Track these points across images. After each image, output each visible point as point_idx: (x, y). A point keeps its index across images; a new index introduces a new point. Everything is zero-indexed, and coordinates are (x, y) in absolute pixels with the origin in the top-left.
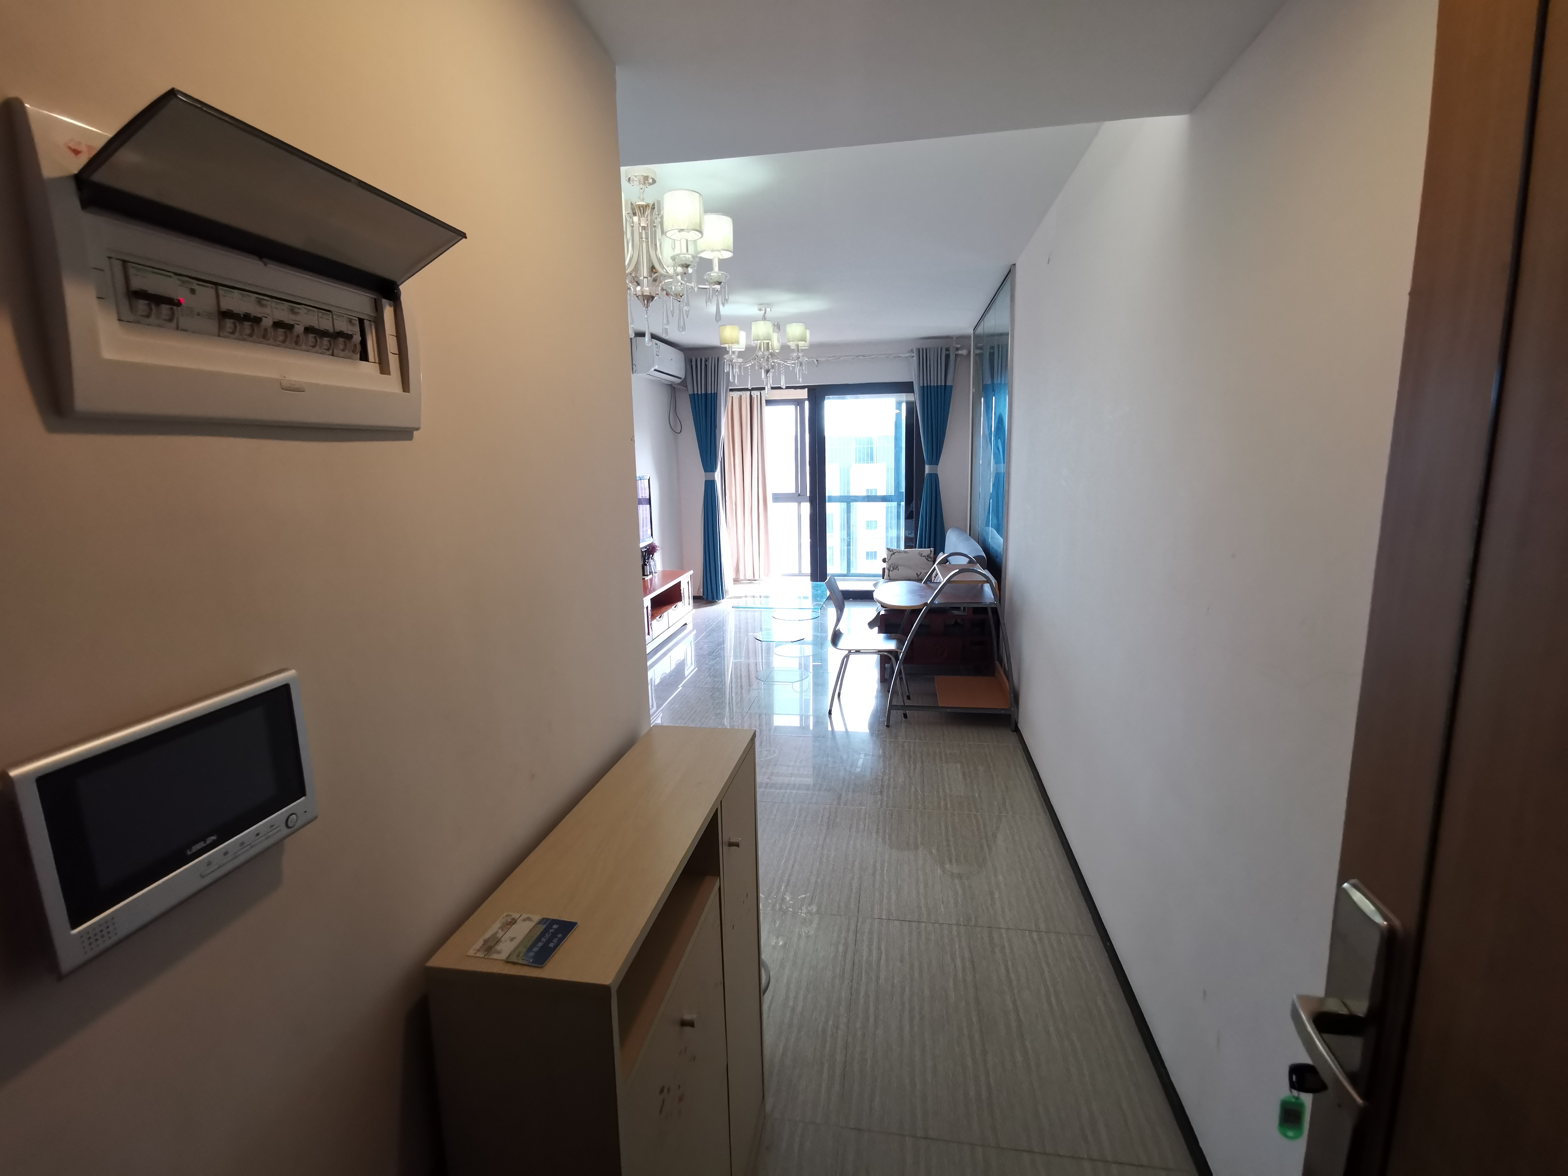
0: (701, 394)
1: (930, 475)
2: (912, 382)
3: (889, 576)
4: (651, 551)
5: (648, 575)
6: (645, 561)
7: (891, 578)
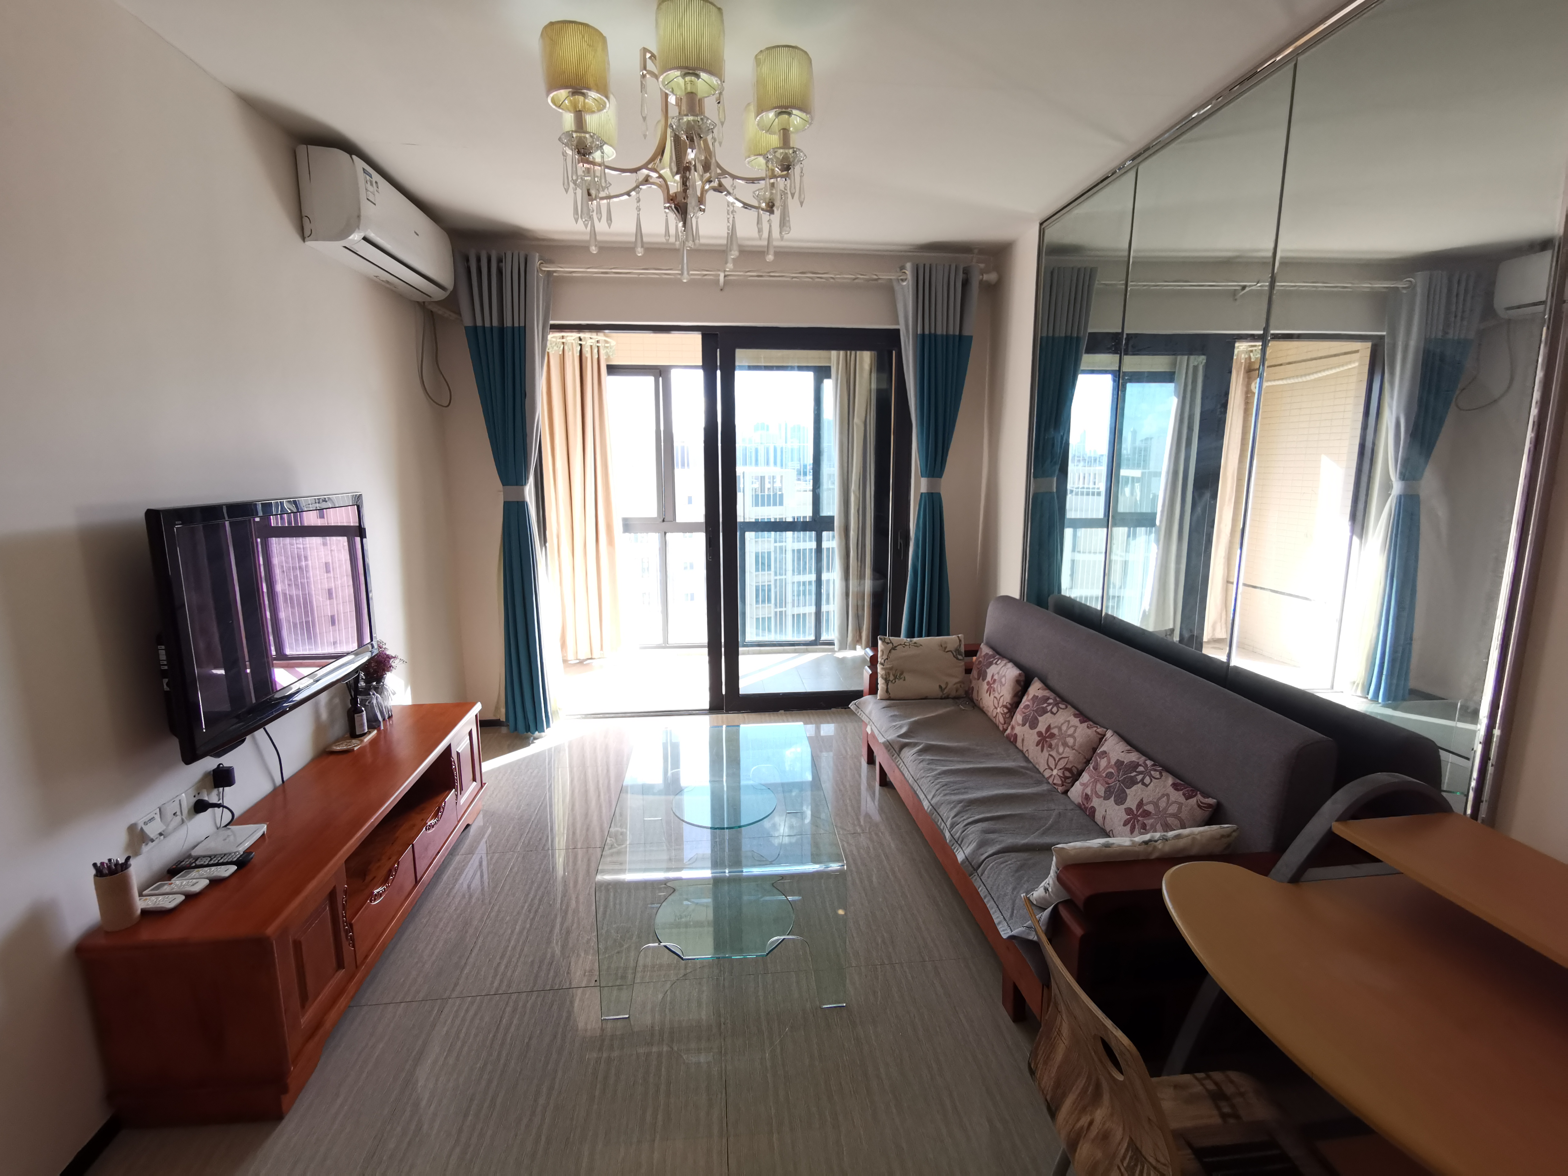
0: (492, 327)
1: (931, 495)
3: (887, 691)
4: (376, 672)
5: (364, 734)
6: (354, 701)
7: (892, 696)
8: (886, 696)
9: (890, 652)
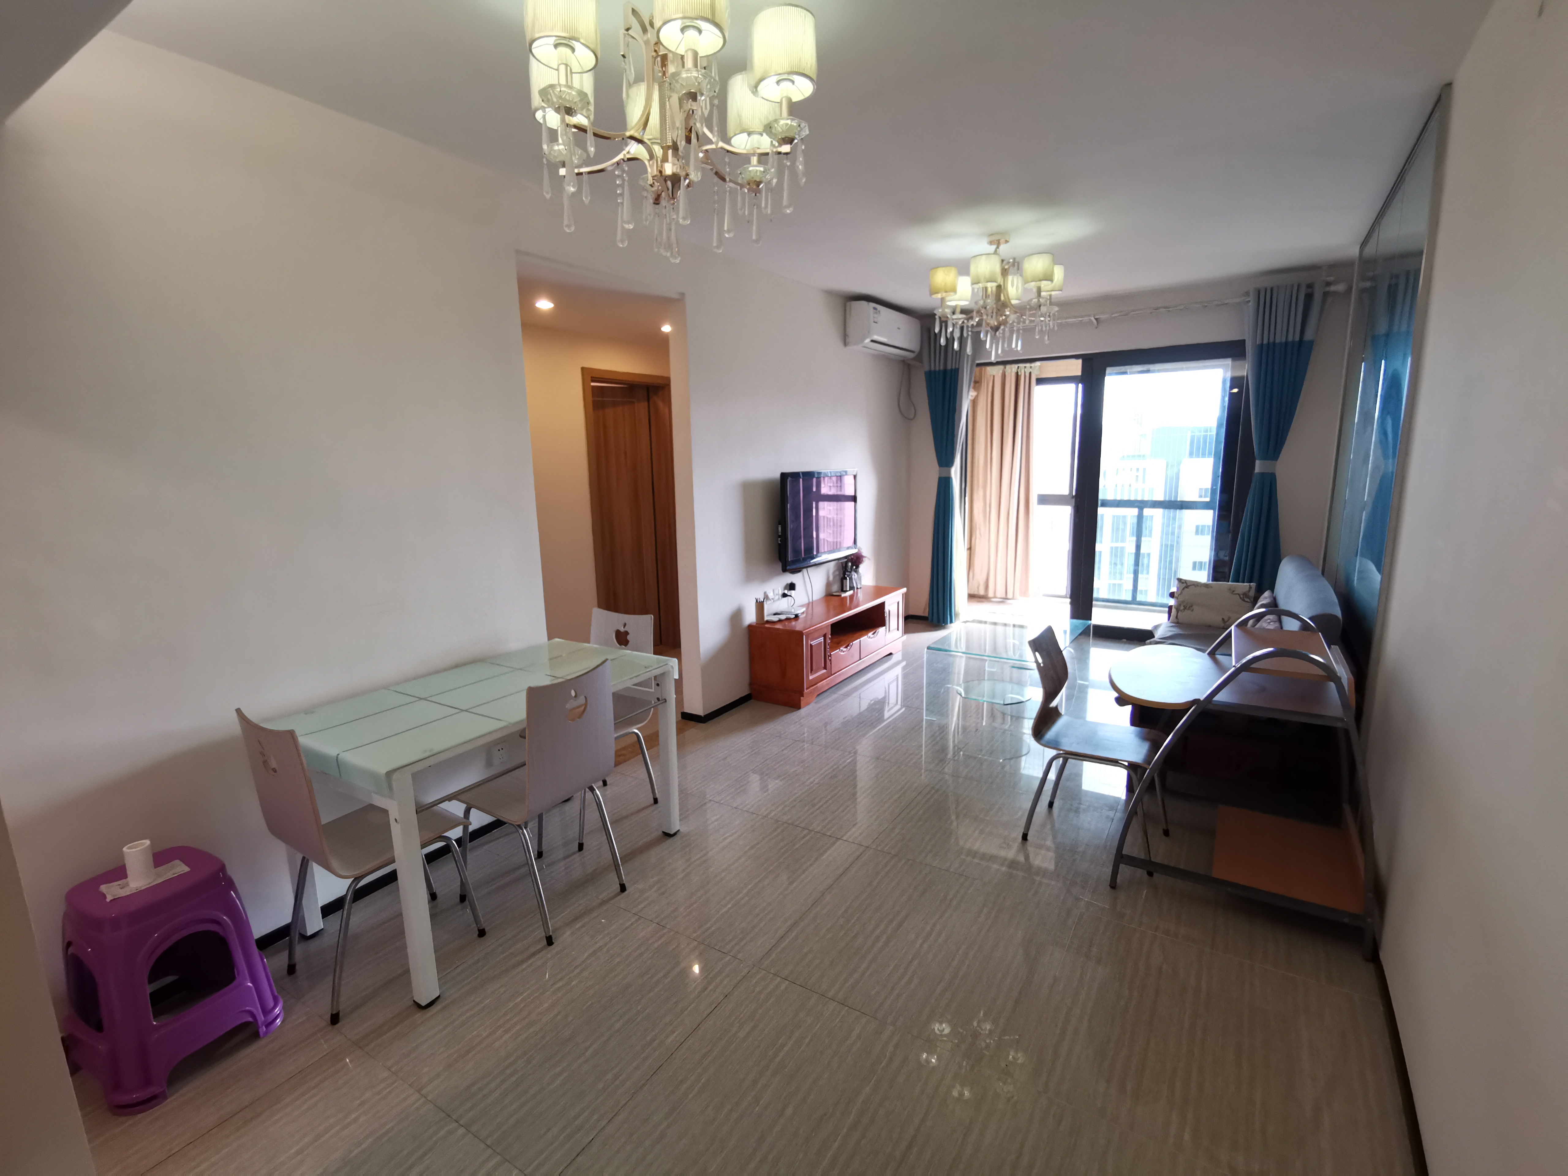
0: (939, 370)
1: (1262, 475)
2: (1244, 341)
3: (1177, 617)
4: (855, 562)
5: (847, 591)
6: (844, 574)
7: (1180, 621)
8: (1176, 621)
9: (1183, 589)
